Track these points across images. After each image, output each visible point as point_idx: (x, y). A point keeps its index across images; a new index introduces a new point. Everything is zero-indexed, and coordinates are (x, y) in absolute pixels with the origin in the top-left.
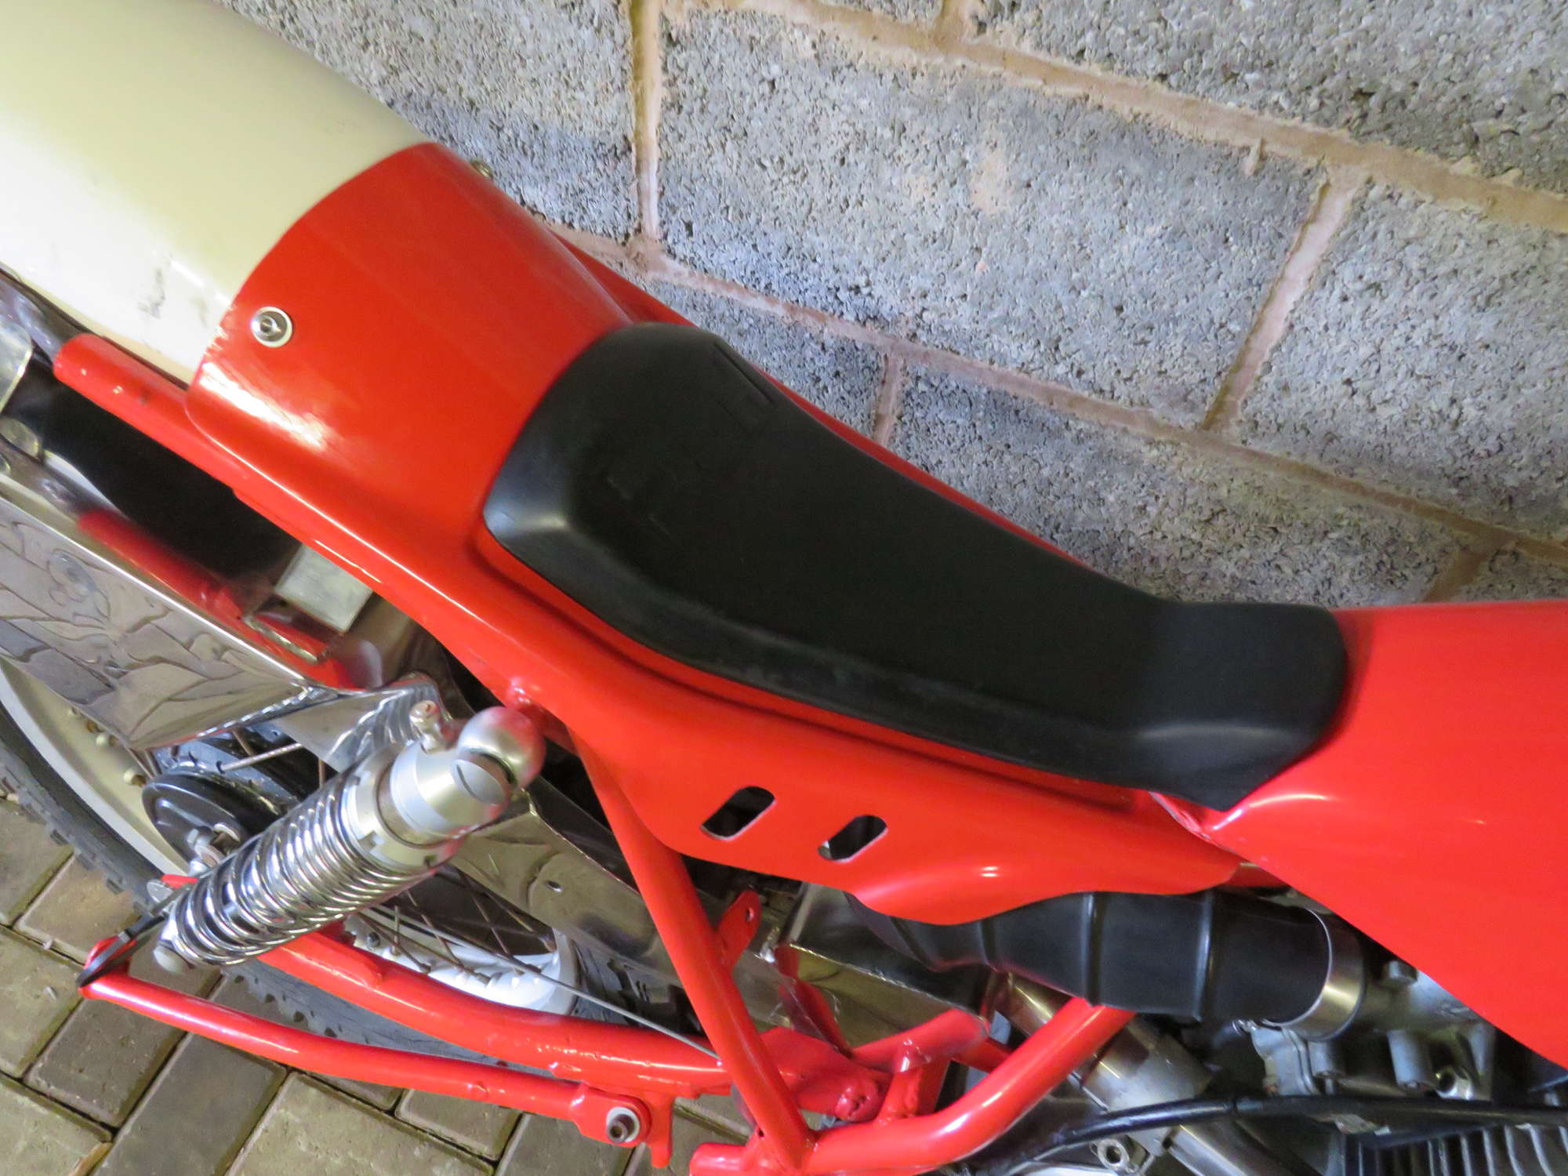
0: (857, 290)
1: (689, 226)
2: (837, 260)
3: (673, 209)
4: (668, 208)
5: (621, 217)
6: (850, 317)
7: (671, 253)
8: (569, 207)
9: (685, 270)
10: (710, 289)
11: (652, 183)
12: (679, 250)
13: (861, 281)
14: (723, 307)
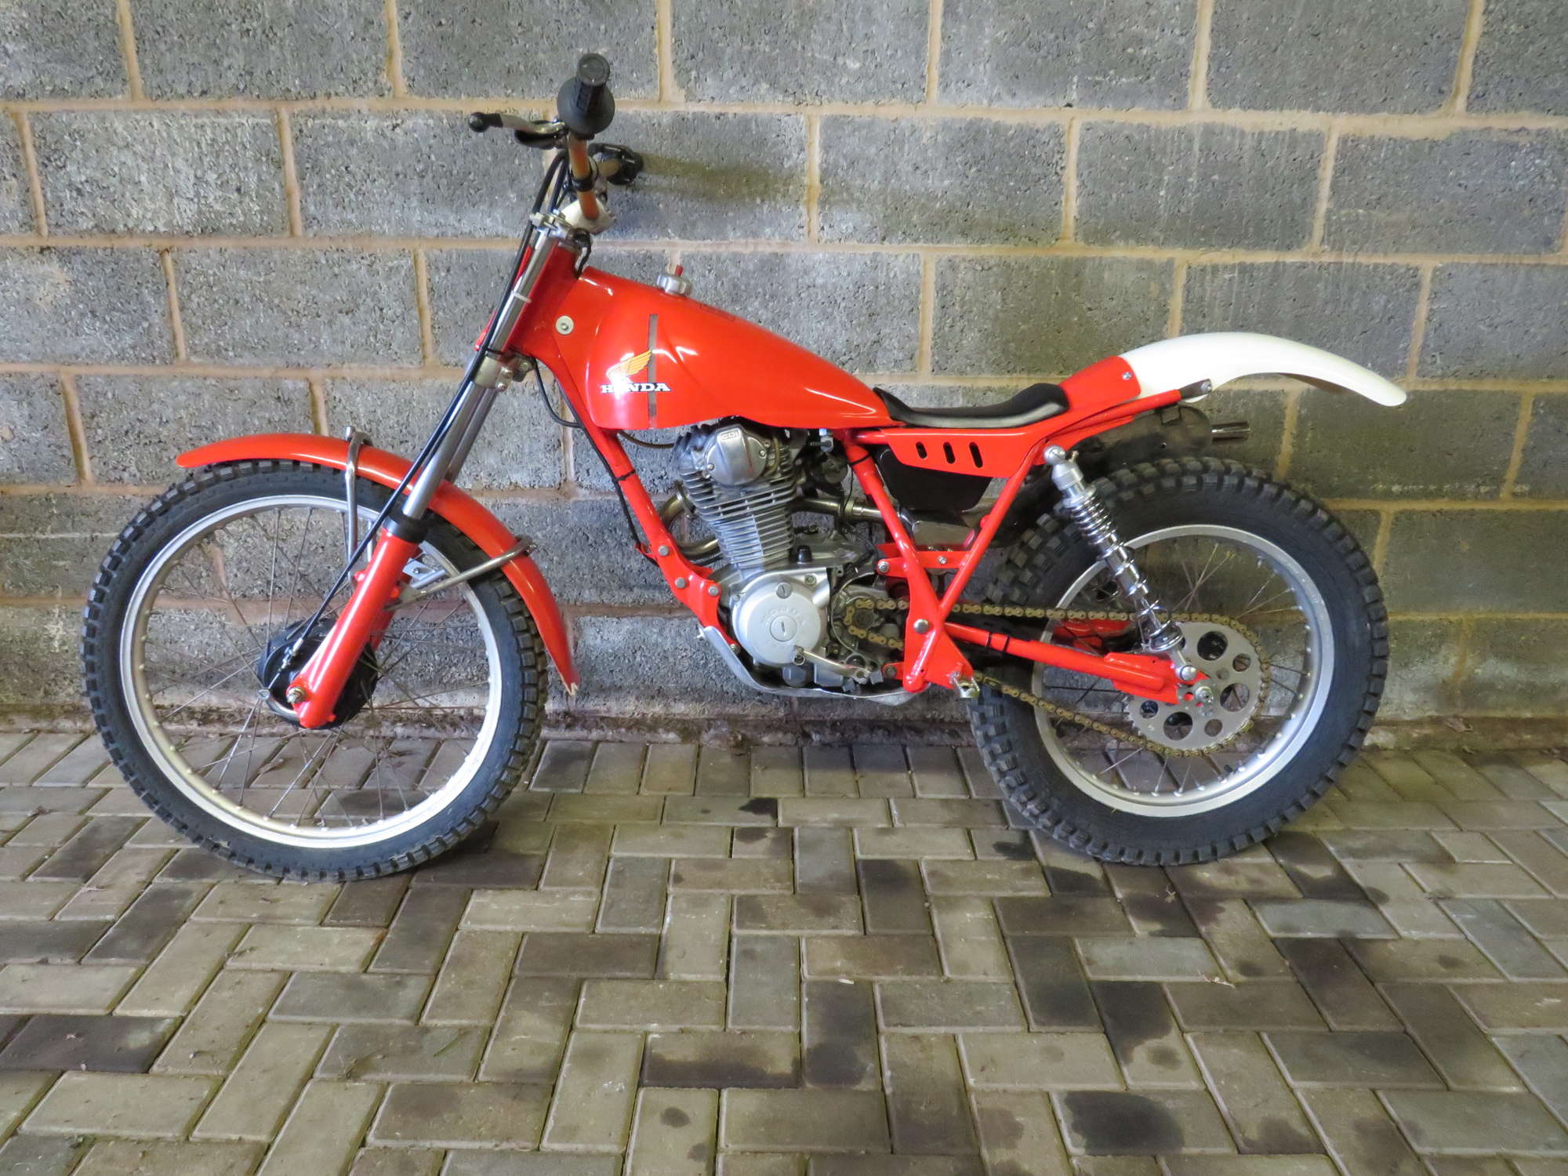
0: (662, 477)
1: (588, 471)
2: (652, 467)
3: (581, 465)
4: (577, 465)
5: (557, 475)
6: (661, 491)
7: (581, 486)
8: (534, 478)
9: (587, 492)
10: (599, 498)
11: (571, 457)
12: (585, 483)
13: (663, 473)
14: (606, 505)
